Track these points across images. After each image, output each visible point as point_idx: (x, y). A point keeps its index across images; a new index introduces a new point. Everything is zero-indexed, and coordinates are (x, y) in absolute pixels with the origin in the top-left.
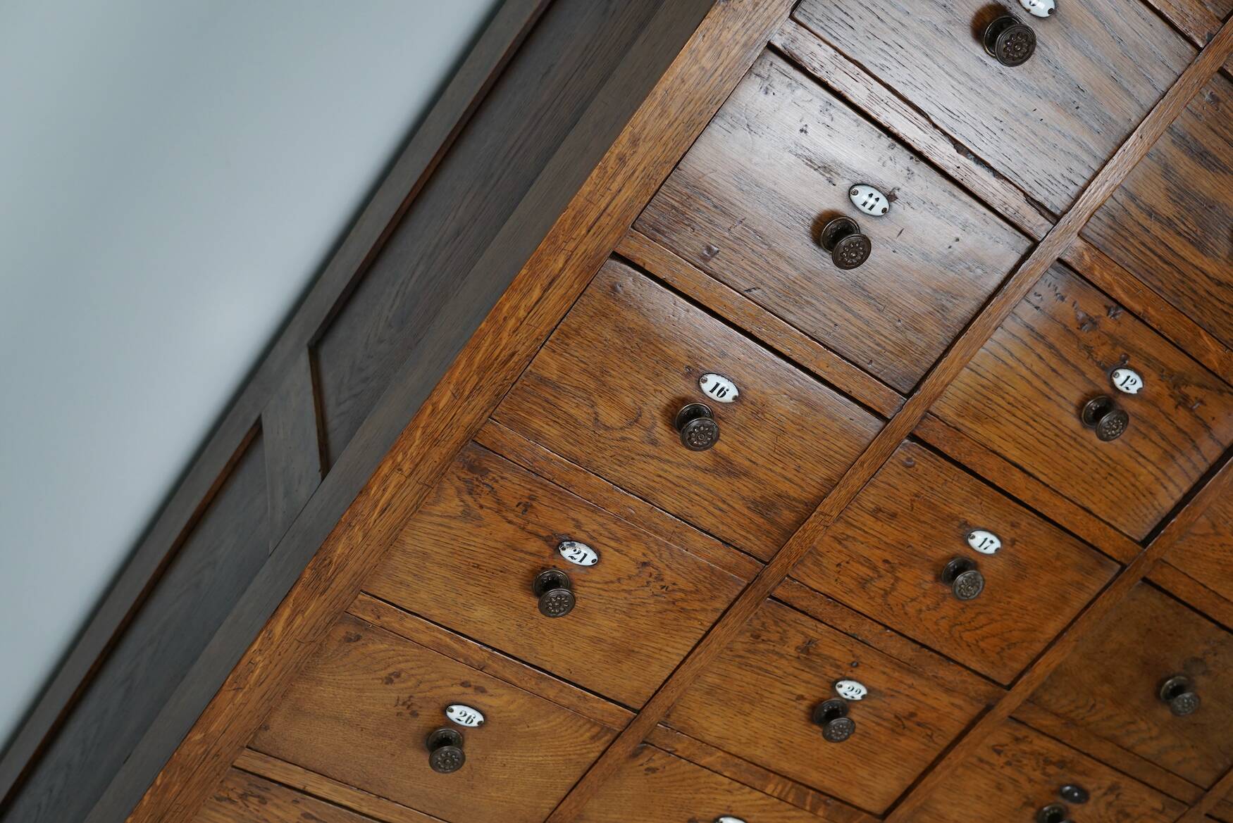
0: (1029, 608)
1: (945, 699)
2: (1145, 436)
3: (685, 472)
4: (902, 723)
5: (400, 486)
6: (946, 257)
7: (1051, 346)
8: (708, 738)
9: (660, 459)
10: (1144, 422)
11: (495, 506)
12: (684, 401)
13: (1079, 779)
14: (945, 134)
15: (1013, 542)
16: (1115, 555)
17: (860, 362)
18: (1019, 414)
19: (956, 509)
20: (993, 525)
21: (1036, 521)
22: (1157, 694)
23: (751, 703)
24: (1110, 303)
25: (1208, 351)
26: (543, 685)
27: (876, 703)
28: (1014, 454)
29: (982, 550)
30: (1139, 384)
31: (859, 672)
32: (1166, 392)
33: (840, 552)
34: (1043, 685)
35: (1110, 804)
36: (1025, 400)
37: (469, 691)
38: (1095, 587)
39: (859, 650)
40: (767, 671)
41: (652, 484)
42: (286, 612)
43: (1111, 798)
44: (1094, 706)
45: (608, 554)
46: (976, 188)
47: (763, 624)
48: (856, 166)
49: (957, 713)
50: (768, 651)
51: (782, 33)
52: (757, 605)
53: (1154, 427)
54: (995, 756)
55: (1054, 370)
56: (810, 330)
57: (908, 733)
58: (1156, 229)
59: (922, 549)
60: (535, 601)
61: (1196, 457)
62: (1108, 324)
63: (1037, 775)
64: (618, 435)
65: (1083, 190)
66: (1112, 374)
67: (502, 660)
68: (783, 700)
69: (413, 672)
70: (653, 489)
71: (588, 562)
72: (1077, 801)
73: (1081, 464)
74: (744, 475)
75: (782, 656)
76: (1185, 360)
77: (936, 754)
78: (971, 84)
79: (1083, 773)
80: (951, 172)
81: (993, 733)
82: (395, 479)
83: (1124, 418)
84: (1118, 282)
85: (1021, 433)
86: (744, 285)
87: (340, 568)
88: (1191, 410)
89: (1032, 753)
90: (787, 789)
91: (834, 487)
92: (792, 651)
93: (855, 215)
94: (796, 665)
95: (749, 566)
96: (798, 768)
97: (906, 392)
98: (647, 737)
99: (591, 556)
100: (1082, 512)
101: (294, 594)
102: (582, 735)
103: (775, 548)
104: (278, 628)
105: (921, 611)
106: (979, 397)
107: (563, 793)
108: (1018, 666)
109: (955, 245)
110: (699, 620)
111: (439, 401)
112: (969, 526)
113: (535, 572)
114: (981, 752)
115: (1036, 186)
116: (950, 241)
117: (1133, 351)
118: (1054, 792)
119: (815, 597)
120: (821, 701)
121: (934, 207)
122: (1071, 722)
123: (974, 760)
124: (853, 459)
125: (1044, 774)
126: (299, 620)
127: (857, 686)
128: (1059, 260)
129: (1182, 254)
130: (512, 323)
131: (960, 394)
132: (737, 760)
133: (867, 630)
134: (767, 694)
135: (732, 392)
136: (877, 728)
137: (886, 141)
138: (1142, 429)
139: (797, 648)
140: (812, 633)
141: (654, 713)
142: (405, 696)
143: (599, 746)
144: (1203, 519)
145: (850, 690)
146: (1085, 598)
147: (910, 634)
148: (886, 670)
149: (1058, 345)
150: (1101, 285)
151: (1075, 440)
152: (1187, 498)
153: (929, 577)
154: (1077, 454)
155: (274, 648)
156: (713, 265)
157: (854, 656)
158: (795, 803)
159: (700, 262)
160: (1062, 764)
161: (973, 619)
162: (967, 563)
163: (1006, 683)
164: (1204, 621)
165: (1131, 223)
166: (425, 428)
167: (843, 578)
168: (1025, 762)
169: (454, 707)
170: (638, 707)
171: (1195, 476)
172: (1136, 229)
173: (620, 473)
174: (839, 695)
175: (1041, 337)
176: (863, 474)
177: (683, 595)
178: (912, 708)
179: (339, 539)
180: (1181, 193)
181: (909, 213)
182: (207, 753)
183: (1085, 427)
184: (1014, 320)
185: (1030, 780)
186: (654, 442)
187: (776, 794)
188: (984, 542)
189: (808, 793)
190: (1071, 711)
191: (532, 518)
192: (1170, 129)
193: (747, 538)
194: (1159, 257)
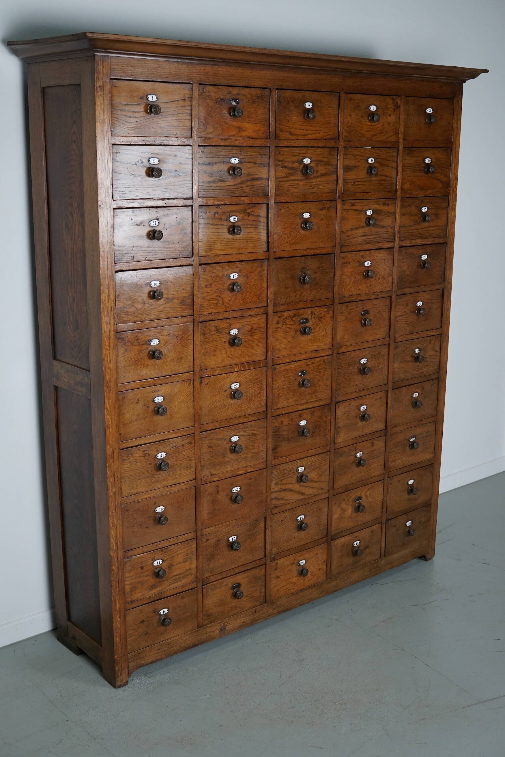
0: (256, 284)
1: (256, 319)
2: (247, 228)
3: (162, 307)
4: (252, 332)
5: (109, 353)
6: (177, 222)
7: (212, 224)
8: (213, 367)
9: (155, 308)
10: (245, 225)
11: (130, 344)
12: (150, 292)
13: (302, 317)
14: (158, 199)
15: (240, 271)
16: (264, 258)
17: (178, 257)
18: (218, 243)
19: (222, 273)
20: (233, 271)
21: (241, 263)
22: (301, 283)
23: (215, 351)
24: (217, 206)
25: (244, 200)
26: (170, 379)
27: (242, 331)
28: (224, 252)
29: (234, 278)
30: (237, 218)
31: (232, 326)
32: (244, 215)
33: (206, 301)
34: (274, 300)
35: (315, 318)
36: (216, 239)
37: (155, 393)
38: (266, 268)
39: (228, 321)
40: (213, 341)
41: (157, 315)
42: (107, 401)
43: (313, 316)
44: (290, 296)
45: (160, 338)
46: (172, 205)
47: (203, 330)
48: (147, 219)
49: (261, 320)
50: (209, 336)
51: (114, 205)
52: (199, 326)
53: (248, 224)
54: (278, 325)
55: (217, 229)
56: (163, 258)
57: (255, 334)
58: (213, 185)
59: (222, 288)
60: (154, 360)
61: (262, 224)
62: (219, 211)
63: (292, 323)
64: (143, 309)
65: (192, 189)
66: (229, 220)
67: (157, 379)
68: (221, 345)
69: (141, 397)
70: (158, 316)
71: (158, 343)
72: (306, 322)
73: (239, 244)
74: (174, 298)
75: (213, 335)
76: (242, 205)
77: (265, 334)
78: (155, 186)
79: (302, 314)
80: (165, 206)
81: (273, 319)
82: (108, 352)
83: (239, 227)
84: (214, 201)
85: (221, 247)
86: (144, 259)
87: (110, 382)
88: (252, 215)
89: (286, 318)
90: (240, 367)
91: (193, 287)
92: (214, 332)
93: (154, 228)
94: (218, 335)
95: (190, 319)
96: (238, 360)
97: (191, 256)
98: (200, 376)
99: (157, 341)
100: (248, 254)
101: (106, 396)
102: (186, 386)
103: (192, 310)
104: (107, 406)
105: (233, 302)
106: (207, 246)
107: (193, 404)
108: (265, 299)
109: (177, 219)
110: (190, 339)
111: (104, 329)
112: (228, 275)
113: (149, 353)
114: (274, 326)
115: (183, 195)
116: (175, 219)
117: (229, 212)
118: (299, 324)
119: (209, 315)
120: (230, 339)
121: (167, 215)
122: (288, 304)
123: (275, 329)
124: (192, 278)
125: (293, 321)
126: (110, 401)
127: (235, 330)
128: (199, 206)
129: (222, 185)
130: (107, 301)
131: (203, 248)
132: (223, 368)
133: (226, 315)
134: (217, 347)
135: (158, 283)
136: (247, 337)
137: (148, 209)
138: (246, 227)
139: (215, 330)
140: (215, 325)
141: (197, 369)
142: (143, 404)
143: (192, 386)
144: (275, 236)
145: (234, 332)
146: (266, 272)
147: (235, 309)
148: (237, 322)
149: (214, 223)
150: (212, 204)
151: (234, 240)
152: (268, 234)
153: (229, 293)
154: (237, 242)
155: (110, 412)
156: (135, 259)
157: (228, 323)
158: (244, 369)
159: (132, 261)
160: (295, 316)
161: (246, 296)
162: (234, 284)
163: (266, 305)
164: (296, 258)
165: (207, 187)
166: (106, 336)
167: (212, 307)
168: (286, 321)
169: (155, 399)
170: (192, 370)
171: (266, 228)
172: (209, 188)
173: (150, 317)
174: (232, 335)
175: (209, 224)
176: (197, 280)
177: (182, 336)
178: (250, 327)
179: (106, 375)
180: (212, 174)
181: (163, 219)
182: (113, 450)
183: (233, 235)
184: (201, 225)
185: (292, 325)
186: (151, 305)
187: (238, 370)
188: (234, 276)
189: (245, 365)
190: (286, 301)
191: (140, 341)
192: (199, 164)
193: (185, 313)
194: (218, 189)
